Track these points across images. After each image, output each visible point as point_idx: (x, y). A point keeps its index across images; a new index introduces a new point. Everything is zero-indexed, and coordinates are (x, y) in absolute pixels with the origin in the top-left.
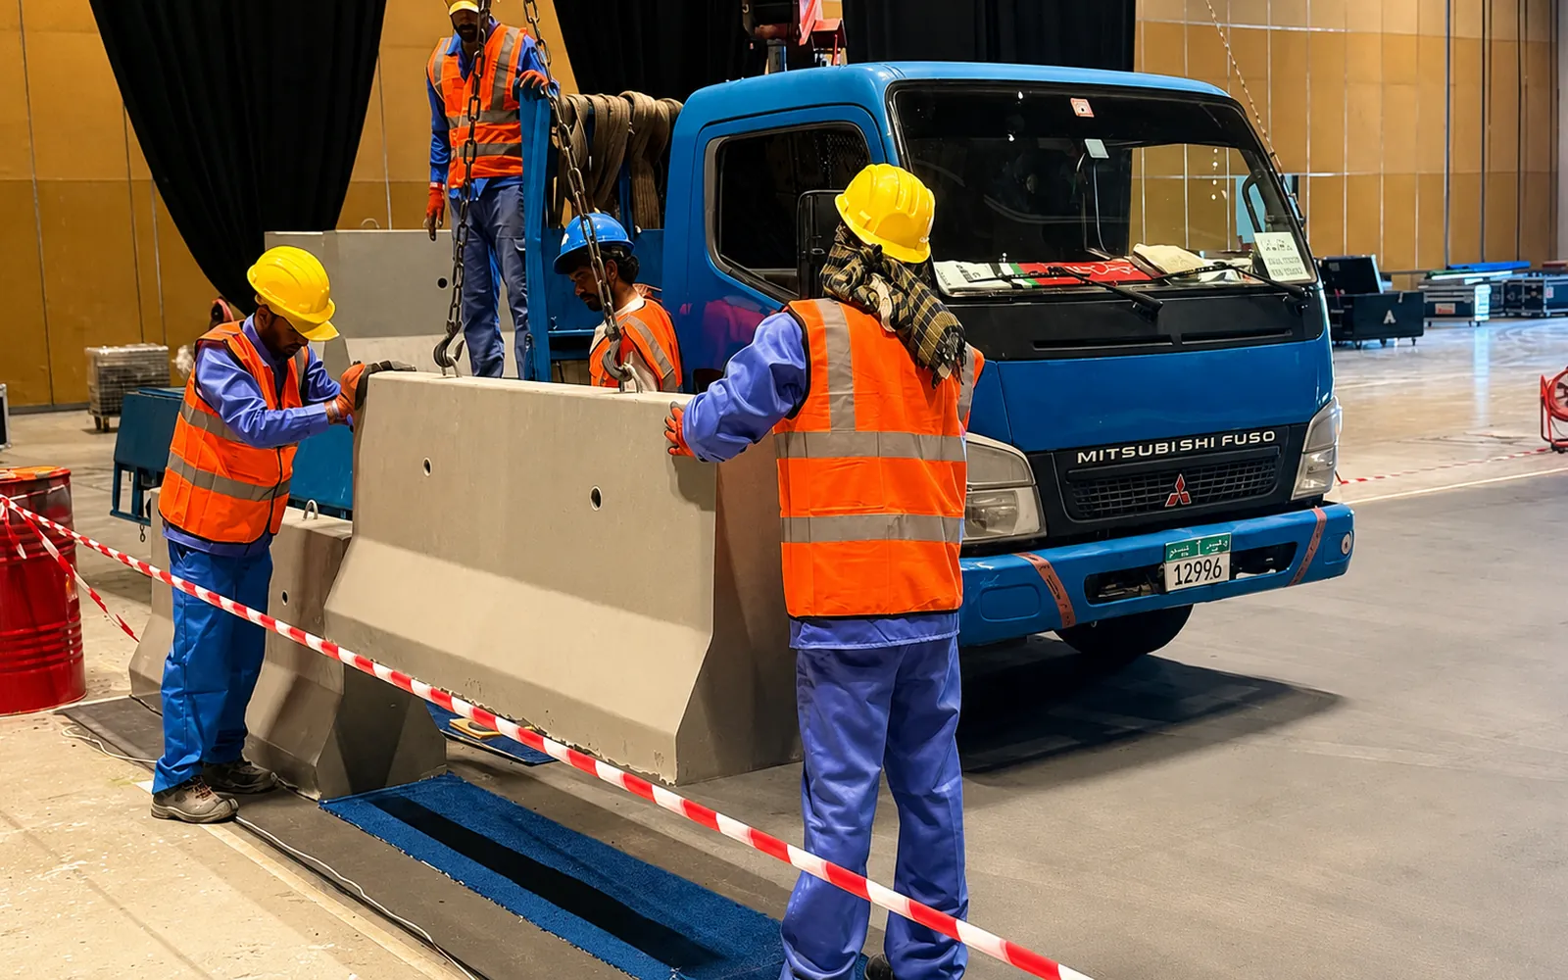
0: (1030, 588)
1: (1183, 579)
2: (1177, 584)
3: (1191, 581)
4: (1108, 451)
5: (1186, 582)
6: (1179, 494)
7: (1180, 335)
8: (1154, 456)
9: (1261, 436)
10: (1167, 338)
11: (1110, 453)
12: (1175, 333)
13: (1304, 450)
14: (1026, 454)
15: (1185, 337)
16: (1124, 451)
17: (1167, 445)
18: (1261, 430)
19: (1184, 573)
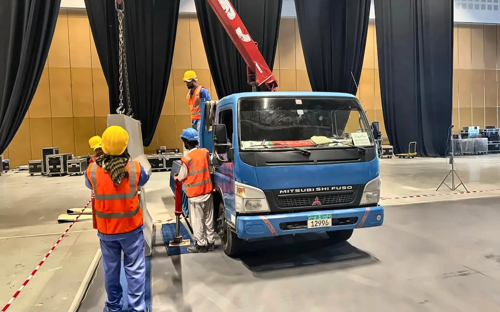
0: (261, 225)
1: (314, 225)
2: (312, 226)
3: (317, 226)
4: (290, 190)
5: (315, 226)
6: (317, 202)
7: (317, 160)
8: (306, 192)
9: (347, 187)
10: (312, 161)
11: (291, 191)
12: (315, 160)
13: (364, 191)
14: (263, 191)
15: (318, 161)
16: (296, 190)
17: (311, 189)
18: (347, 186)
19: (314, 224)
